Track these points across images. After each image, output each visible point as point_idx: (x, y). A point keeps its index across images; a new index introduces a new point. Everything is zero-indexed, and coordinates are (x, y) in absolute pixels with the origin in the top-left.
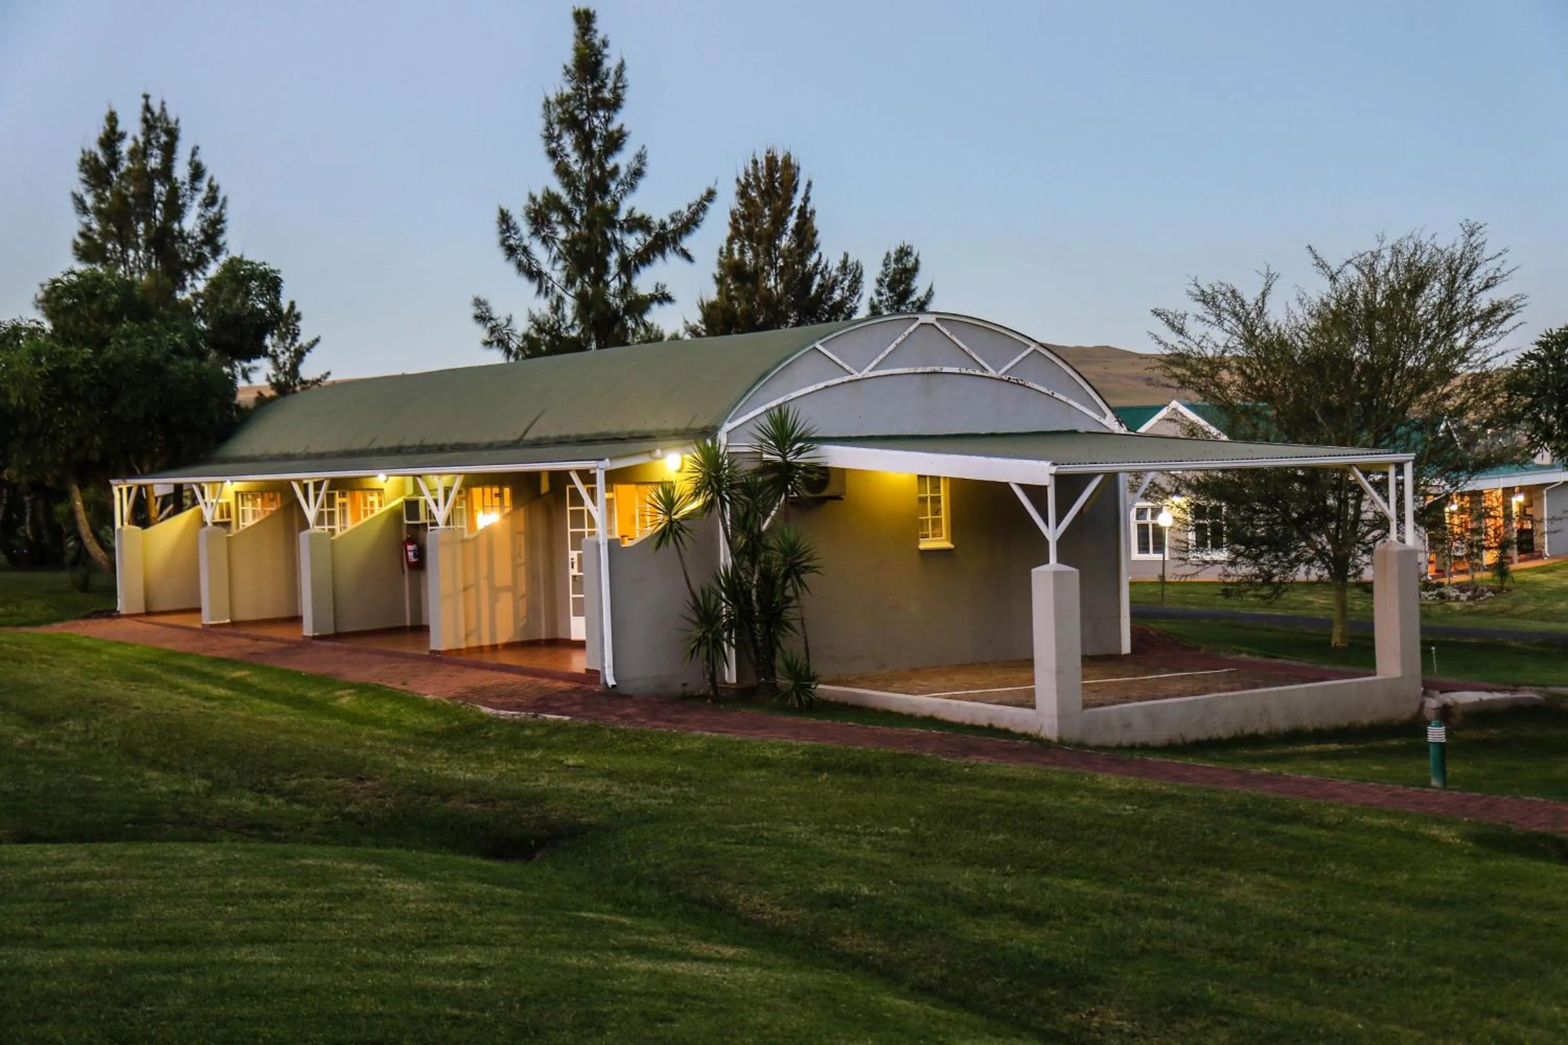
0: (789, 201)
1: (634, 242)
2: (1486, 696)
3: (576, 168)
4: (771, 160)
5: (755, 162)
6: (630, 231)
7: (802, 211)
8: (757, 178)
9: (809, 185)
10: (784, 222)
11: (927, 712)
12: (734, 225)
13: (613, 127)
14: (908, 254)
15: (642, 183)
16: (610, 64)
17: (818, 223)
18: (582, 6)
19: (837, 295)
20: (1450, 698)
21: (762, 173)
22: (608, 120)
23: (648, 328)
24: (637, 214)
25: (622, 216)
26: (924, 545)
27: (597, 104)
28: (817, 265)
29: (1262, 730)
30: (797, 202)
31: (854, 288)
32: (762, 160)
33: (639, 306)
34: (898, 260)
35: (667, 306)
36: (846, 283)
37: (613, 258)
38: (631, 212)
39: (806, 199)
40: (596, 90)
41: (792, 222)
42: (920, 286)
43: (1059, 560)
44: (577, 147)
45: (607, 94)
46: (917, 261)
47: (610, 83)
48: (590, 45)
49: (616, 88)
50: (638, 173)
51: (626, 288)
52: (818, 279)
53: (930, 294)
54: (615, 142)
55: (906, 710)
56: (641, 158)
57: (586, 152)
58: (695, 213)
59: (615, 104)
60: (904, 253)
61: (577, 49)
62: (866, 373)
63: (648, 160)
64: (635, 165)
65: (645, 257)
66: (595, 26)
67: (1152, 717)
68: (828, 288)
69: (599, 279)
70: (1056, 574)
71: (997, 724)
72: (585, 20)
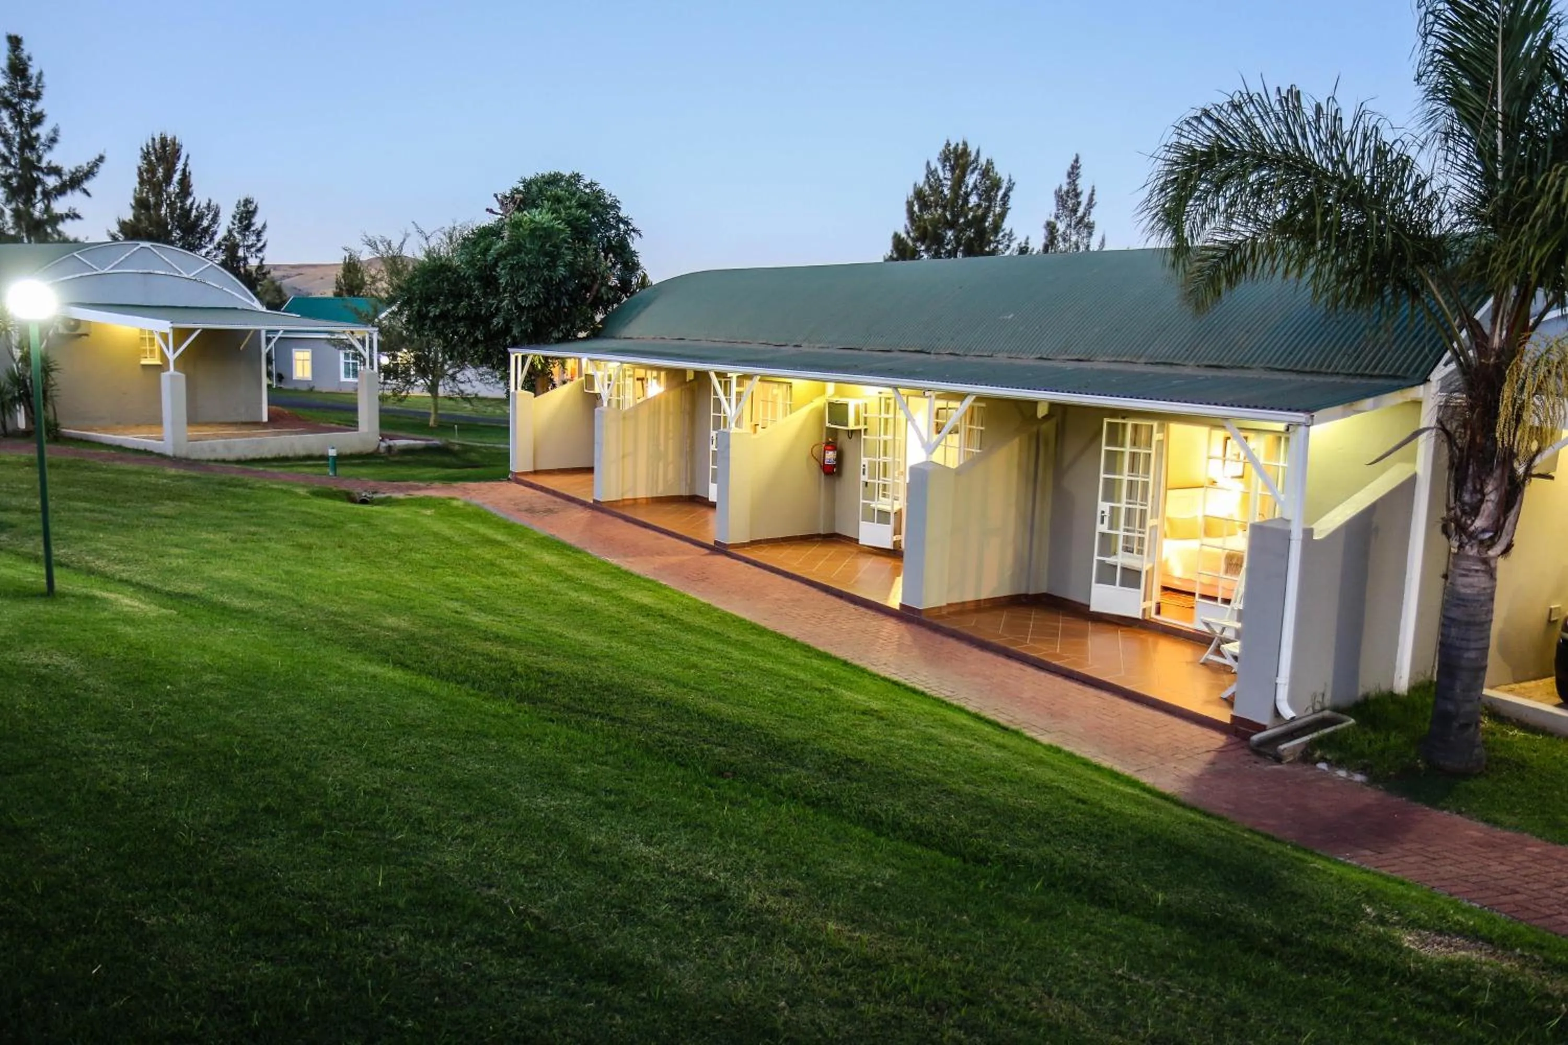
0: (174, 164)
1: (52, 182)
2: (412, 442)
3: (11, 132)
4: (163, 140)
5: (153, 139)
6: (48, 174)
7: (184, 170)
8: (154, 149)
9: (188, 156)
10: (171, 177)
11: (117, 443)
12: (140, 174)
13: (35, 110)
14: (251, 202)
15: (56, 147)
16: (33, 71)
17: (194, 180)
18: (13, 33)
19: (205, 223)
20: (392, 443)
21: (158, 146)
22: (32, 106)
23: (59, 233)
24: (53, 164)
25: (44, 164)
26: (144, 362)
27: (25, 95)
28: (192, 204)
29: (291, 454)
30: (180, 166)
31: (215, 220)
32: (158, 140)
33: (56, 219)
34: (245, 205)
35: (77, 221)
36: (210, 217)
37: (39, 189)
38: (49, 163)
39: (186, 165)
40: (25, 86)
41: (177, 177)
42: (258, 222)
43: (175, 369)
44: (12, 119)
45: (31, 90)
46: (256, 207)
47: (34, 81)
48: (18, 58)
49: (37, 87)
50: (53, 140)
51: (47, 209)
52: (194, 213)
53: (264, 226)
54: (37, 119)
55: (109, 442)
56: (55, 131)
57: (19, 124)
58: (92, 168)
59: (37, 96)
60: (247, 202)
61: (10, 59)
62: (106, 270)
63: (61, 133)
64: (52, 135)
65: (61, 190)
66: (22, 47)
67: (228, 448)
68: (200, 217)
69: (29, 202)
70: (172, 376)
71: (149, 449)
72: (15, 42)
